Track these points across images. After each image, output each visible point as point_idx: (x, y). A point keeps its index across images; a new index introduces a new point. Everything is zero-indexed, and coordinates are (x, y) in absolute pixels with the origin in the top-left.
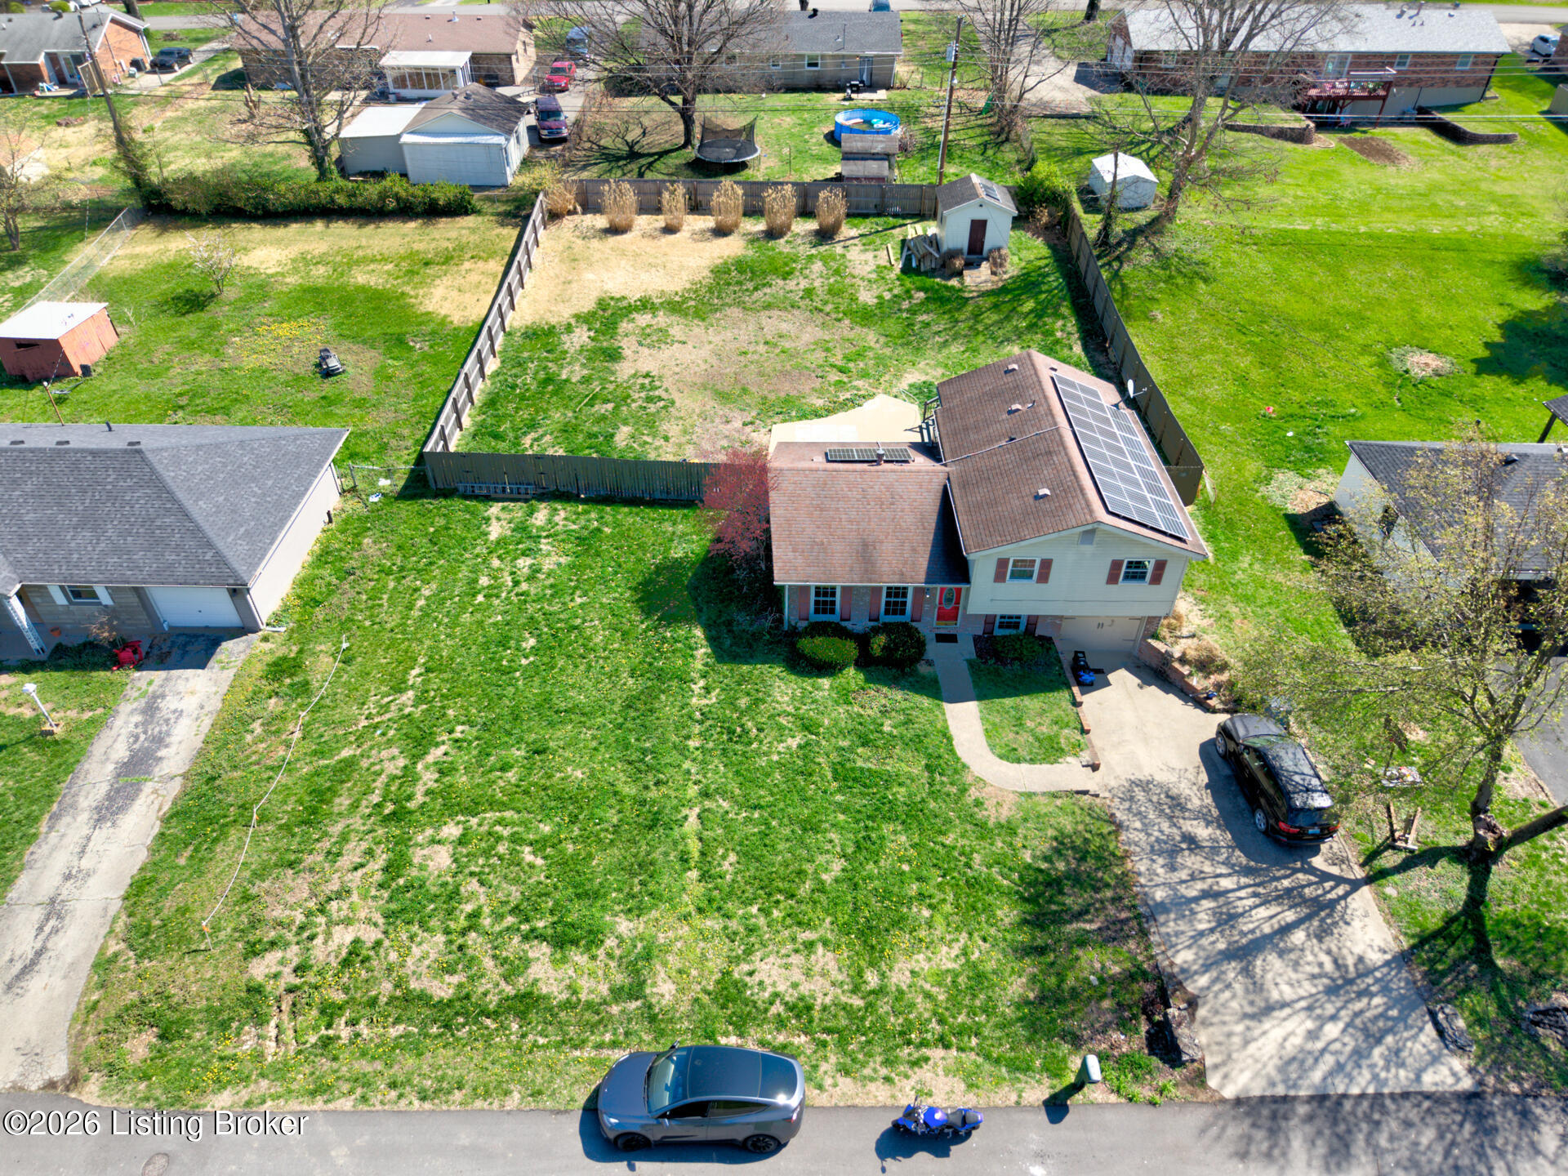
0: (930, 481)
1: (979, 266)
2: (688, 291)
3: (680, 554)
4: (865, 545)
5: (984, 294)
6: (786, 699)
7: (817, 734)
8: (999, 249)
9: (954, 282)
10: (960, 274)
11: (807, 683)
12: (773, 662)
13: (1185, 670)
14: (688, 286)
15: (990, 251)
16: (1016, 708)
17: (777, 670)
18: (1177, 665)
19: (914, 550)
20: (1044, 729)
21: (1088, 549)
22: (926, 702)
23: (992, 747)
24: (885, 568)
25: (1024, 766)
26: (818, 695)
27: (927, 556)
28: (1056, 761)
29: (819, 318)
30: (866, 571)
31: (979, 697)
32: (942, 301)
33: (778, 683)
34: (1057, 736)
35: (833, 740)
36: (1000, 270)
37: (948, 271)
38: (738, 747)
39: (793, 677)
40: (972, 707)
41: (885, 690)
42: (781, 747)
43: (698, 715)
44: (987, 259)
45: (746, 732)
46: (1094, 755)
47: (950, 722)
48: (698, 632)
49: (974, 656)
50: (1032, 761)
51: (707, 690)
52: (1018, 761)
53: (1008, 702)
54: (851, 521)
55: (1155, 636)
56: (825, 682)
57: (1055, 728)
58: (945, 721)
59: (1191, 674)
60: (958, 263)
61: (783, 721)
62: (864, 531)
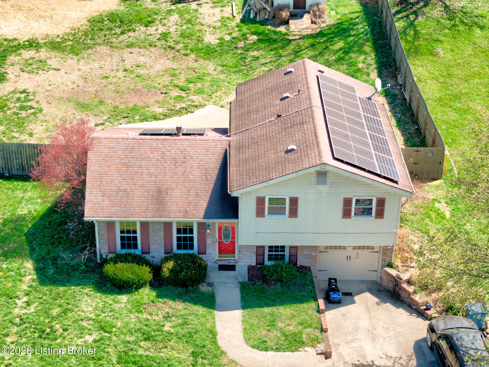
0: (216, 147)
1: (302, 17)
2: (68, 34)
3: (26, 212)
4: (160, 191)
6: (90, 309)
7: (109, 332)
9: (282, 29)
10: (286, 23)
11: (109, 298)
12: (85, 285)
13: (411, 289)
14: (68, 31)
15: (311, 6)
16: (272, 315)
17: (87, 290)
18: (405, 286)
19: (197, 195)
20: (291, 328)
21: (323, 188)
22: (200, 310)
23: (247, 340)
24: (174, 208)
25: (270, 354)
26: (116, 306)
27: (207, 199)
28: (296, 350)
29: (171, 54)
30: (158, 210)
31: (244, 307)
32: (270, 41)
33: (86, 298)
34: (301, 333)
35: (123, 336)
36: (318, 20)
37: (277, 21)
38: (46, 342)
39: (99, 295)
40: (238, 314)
41: (171, 302)
42: (79, 342)
43: (17, 320)
44: (309, 12)
45: (53, 331)
46: (329, 346)
47: (217, 324)
48: (29, 265)
49: (246, 280)
50: (277, 350)
51: (28, 304)
52: (266, 350)
53: (267, 310)
54: (150, 175)
55: (390, 265)
56: (124, 298)
57: (300, 327)
58: (214, 323)
59: (415, 292)
60: (285, 14)
61: (84, 324)
62: (160, 182)
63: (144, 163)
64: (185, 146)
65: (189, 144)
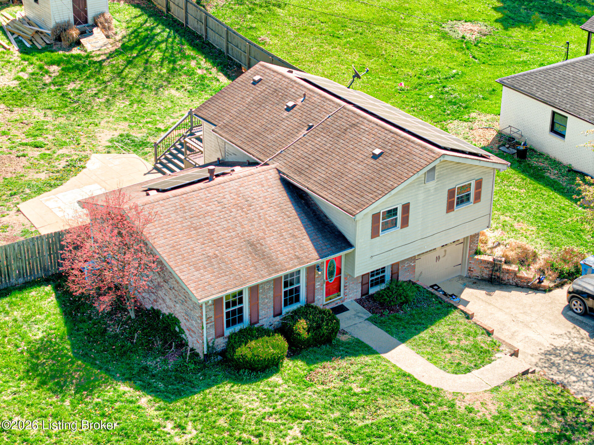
1: (91, 33)
4: (252, 245)
5: (110, 56)
6: (257, 404)
8: (103, 14)
9: (76, 51)
10: (78, 43)
11: (262, 385)
12: (215, 382)
13: (514, 267)
15: (95, 19)
16: (433, 336)
17: (227, 387)
18: (505, 267)
19: (293, 236)
20: (465, 342)
21: (431, 185)
22: (367, 359)
23: (444, 368)
24: (281, 258)
25: (475, 372)
26: (280, 390)
27: (307, 237)
28: (491, 360)
30: (268, 265)
31: (403, 340)
32: (80, 68)
33: (237, 396)
34: (476, 343)
36: (110, 33)
37: (64, 43)
39: (245, 387)
40: (403, 349)
41: (328, 364)
44: (95, 25)
46: (510, 346)
47: (399, 366)
48: (125, 388)
50: (477, 367)
51: (181, 427)
52: (468, 370)
53: (425, 334)
54: (227, 230)
55: (478, 253)
57: (471, 339)
58: (394, 366)
59: (519, 270)
60: (74, 33)
61: (271, 421)
62: (243, 234)
63: (209, 219)
64: (235, 187)
65: (236, 184)
